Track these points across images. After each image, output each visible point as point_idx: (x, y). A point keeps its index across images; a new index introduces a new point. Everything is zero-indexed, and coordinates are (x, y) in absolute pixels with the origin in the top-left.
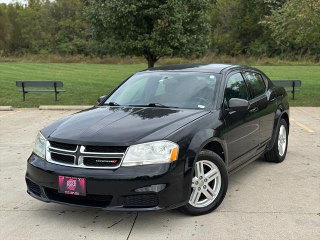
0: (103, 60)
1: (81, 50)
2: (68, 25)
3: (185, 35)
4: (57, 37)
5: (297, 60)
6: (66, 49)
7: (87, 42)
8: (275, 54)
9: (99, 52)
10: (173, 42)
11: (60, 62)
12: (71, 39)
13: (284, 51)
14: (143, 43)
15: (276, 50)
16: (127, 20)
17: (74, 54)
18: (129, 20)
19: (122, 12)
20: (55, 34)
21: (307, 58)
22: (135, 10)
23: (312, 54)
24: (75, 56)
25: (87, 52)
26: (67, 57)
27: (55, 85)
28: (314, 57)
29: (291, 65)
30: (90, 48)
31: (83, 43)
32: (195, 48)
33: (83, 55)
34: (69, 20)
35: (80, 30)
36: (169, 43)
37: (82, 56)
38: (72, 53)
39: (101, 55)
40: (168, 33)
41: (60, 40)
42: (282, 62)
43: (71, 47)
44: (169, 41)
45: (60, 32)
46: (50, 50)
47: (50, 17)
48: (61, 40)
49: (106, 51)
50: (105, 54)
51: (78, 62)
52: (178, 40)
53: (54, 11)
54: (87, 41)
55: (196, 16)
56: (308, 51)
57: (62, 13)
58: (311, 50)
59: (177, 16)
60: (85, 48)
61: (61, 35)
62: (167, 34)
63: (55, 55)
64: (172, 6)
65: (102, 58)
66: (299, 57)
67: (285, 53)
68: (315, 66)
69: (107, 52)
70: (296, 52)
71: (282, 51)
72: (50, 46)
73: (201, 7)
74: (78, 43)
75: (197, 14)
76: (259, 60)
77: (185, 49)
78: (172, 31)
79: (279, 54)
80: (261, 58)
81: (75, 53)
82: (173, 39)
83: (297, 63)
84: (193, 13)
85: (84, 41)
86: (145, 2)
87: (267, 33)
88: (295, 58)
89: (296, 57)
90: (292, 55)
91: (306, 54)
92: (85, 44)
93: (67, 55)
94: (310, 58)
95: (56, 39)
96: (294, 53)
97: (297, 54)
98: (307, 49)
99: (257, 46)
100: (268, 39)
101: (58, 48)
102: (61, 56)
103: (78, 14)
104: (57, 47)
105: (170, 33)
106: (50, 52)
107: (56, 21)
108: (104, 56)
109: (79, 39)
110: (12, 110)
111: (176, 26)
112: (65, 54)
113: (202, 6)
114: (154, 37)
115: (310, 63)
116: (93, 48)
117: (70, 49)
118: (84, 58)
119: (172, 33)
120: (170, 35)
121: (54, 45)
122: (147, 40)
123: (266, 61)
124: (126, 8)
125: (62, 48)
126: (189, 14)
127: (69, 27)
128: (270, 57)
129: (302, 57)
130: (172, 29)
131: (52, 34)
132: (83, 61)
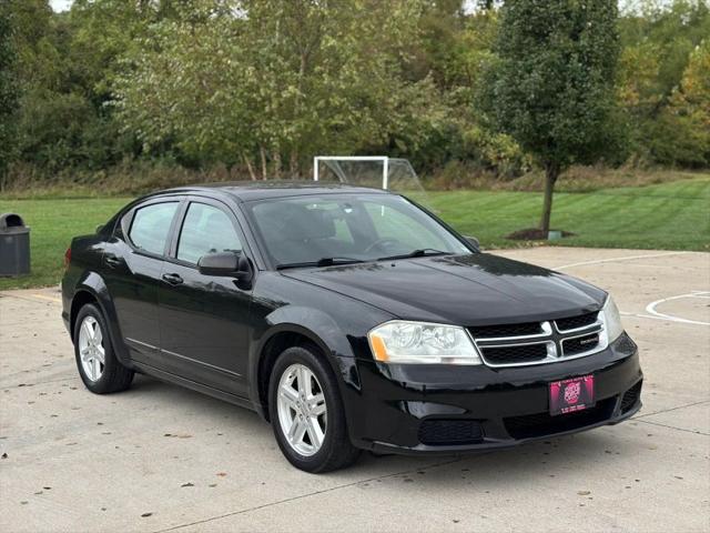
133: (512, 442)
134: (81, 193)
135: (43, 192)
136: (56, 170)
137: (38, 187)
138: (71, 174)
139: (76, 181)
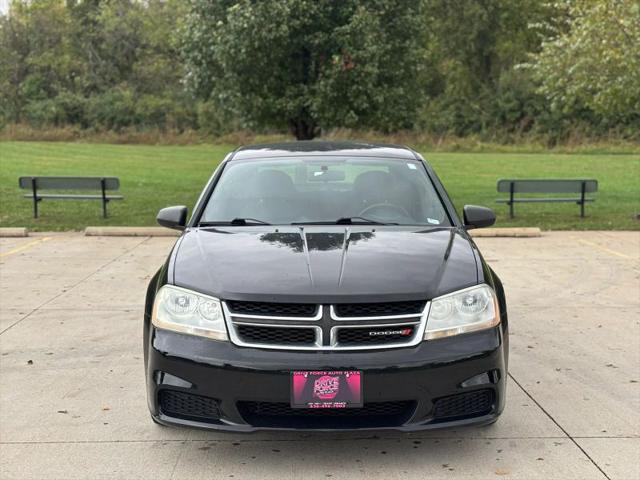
0: (124, 137)
1: (74, 116)
2: (44, 64)
3: (380, 88)
4: (24, 88)
5: (513, 142)
6: (44, 113)
7: (86, 100)
8: (470, 130)
9: (112, 119)
10: (360, 101)
11: (32, 139)
12: (52, 94)
13: (488, 124)
14: (297, 101)
15: (471, 123)
16: (268, 56)
17: (60, 124)
18: (272, 56)
19: (260, 39)
20: (18, 82)
21: (532, 138)
22: (287, 34)
23: (542, 132)
24: (63, 127)
25: (86, 120)
26: (45, 130)
27: (104, 184)
28: (547, 137)
29: (504, 152)
30: (94, 111)
31: (78, 101)
32: (396, 114)
33: (79, 125)
34: (48, 54)
35: (73, 74)
36: (351, 104)
37: (77, 128)
38: (56, 121)
39: (115, 126)
40: (349, 82)
41: (30, 95)
42: (485, 145)
43: (53, 109)
44: (352, 99)
45: (30, 78)
46: (8, 115)
47: (7, 47)
48: (32, 93)
49: (127, 118)
50: (126, 124)
51: (71, 139)
52: (368, 96)
53: (17, 35)
54: (87, 97)
55: (402, 51)
56: (533, 126)
57: (33, 40)
58: (540, 123)
59: (370, 48)
60: (82, 112)
61: (31, 83)
62: (347, 85)
63: (19, 125)
64: (361, 29)
65: (120, 134)
66: (517, 136)
67: (489, 128)
68: (549, 153)
69: (130, 121)
70: (511, 126)
71: (484, 124)
72: (7, 107)
73: (411, 32)
74: (67, 100)
75: (403, 45)
76: (440, 141)
77: (380, 116)
78: (359, 79)
79: (478, 129)
80: (444, 139)
81: (63, 121)
82: (358, 94)
83: (515, 148)
84: (397, 45)
85: (80, 98)
86: (306, 20)
87: (454, 88)
88: (509, 138)
89: (512, 136)
90: (504, 133)
91: (531, 132)
92: (84, 104)
93: (44, 126)
94: (538, 139)
95: (20, 93)
96: (506, 129)
97: (512, 131)
98: (532, 122)
99: (434, 114)
100: (456, 101)
101: (25, 111)
102: (33, 128)
103: (68, 41)
104: (23, 109)
105: (353, 82)
106: (10, 119)
107: (20, 57)
108: (123, 128)
109: (69, 93)
110: (27, 236)
111: (369, 68)
112: (41, 123)
113: (414, 30)
114: (323, 90)
115: (540, 148)
116: (99, 111)
117: (52, 112)
118: (82, 132)
119: (357, 83)
120: (354, 87)
121: (16, 104)
122: (307, 97)
123: (454, 144)
124: (270, 31)
125: (35, 112)
126: (389, 47)
127: (49, 68)
128: (461, 135)
129: (522, 136)
130: (359, 75)
131: (11, 83)
132: (79, 137)
133: (247, 428)
134: (627, 149)
135: (593, 147)
136: (607, 128)
137: (590, 142)
138: (621, 132)
139: (625, 138)
